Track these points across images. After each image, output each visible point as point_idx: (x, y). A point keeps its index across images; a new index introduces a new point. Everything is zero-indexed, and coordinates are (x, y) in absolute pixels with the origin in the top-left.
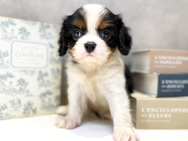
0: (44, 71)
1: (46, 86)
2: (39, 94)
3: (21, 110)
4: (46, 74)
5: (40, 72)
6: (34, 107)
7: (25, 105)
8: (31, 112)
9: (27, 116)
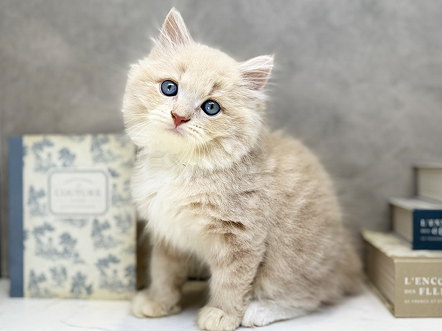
0: (102, 220)
1: (106, 247)
2: (95, 261)
3: (68, 285)
4: (106, 226)
5: (96, 222)
6: (88, 283)
7: (73, 278)
8: (84, 291)
9: (77, 298)
